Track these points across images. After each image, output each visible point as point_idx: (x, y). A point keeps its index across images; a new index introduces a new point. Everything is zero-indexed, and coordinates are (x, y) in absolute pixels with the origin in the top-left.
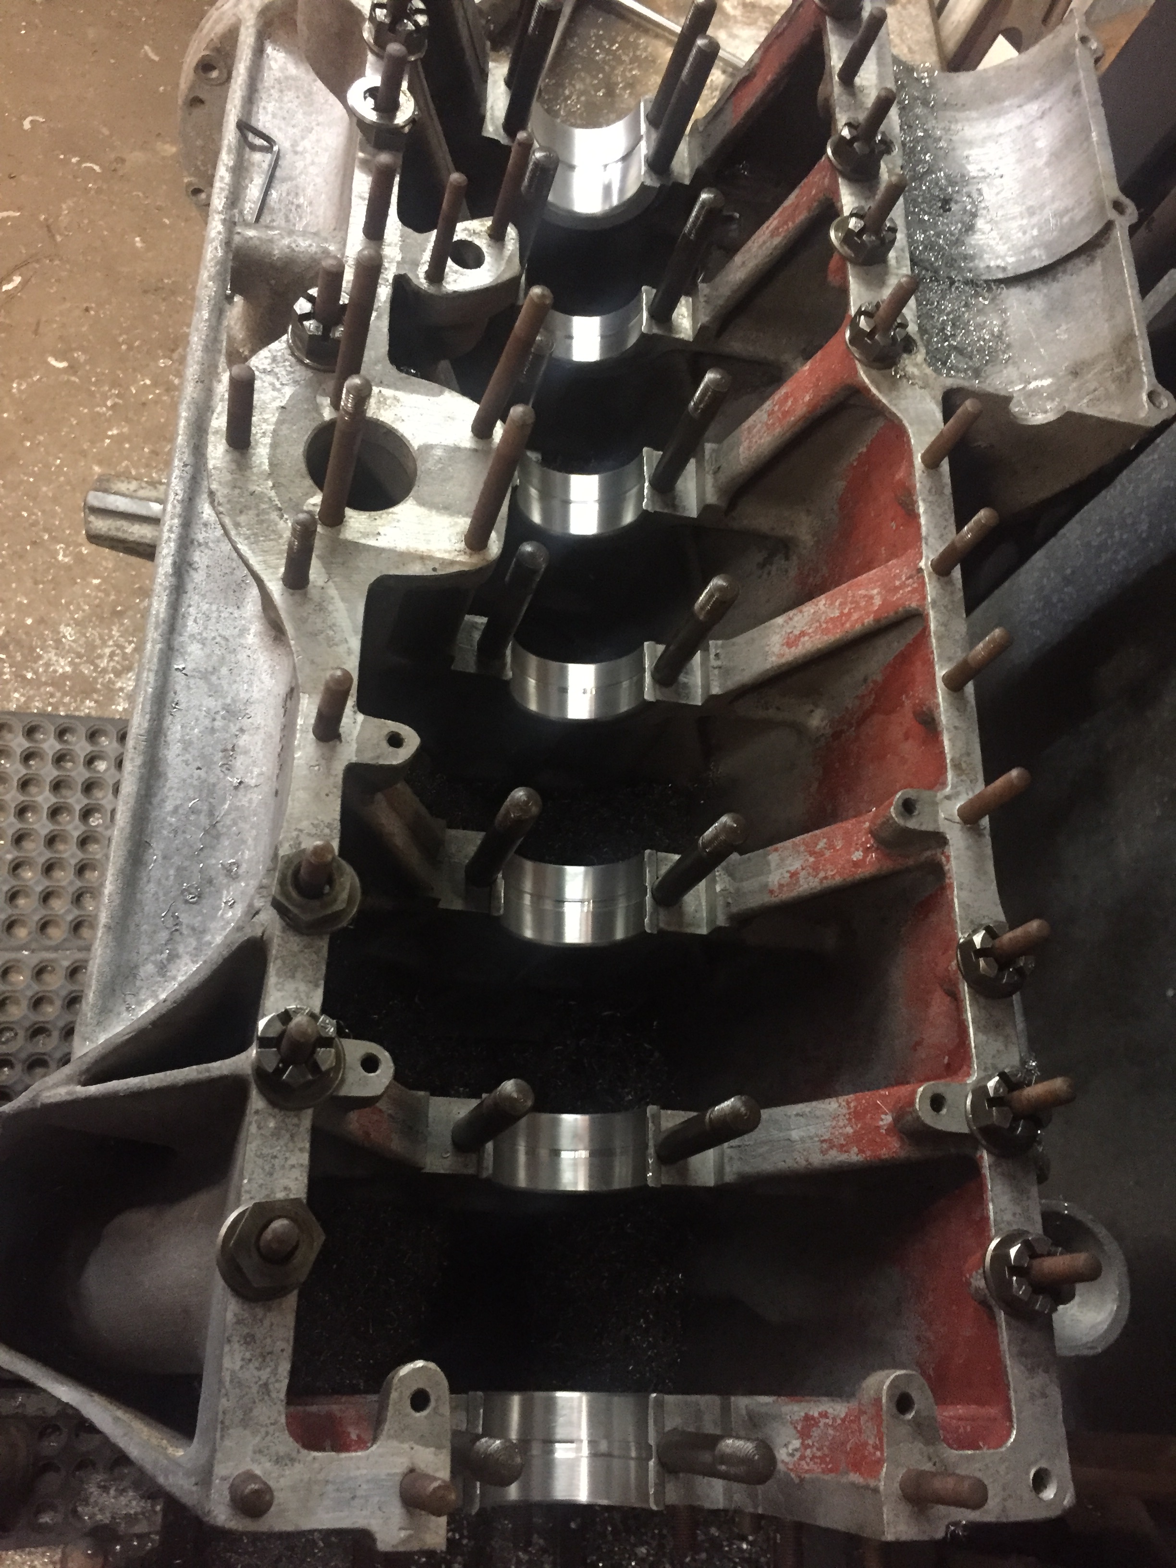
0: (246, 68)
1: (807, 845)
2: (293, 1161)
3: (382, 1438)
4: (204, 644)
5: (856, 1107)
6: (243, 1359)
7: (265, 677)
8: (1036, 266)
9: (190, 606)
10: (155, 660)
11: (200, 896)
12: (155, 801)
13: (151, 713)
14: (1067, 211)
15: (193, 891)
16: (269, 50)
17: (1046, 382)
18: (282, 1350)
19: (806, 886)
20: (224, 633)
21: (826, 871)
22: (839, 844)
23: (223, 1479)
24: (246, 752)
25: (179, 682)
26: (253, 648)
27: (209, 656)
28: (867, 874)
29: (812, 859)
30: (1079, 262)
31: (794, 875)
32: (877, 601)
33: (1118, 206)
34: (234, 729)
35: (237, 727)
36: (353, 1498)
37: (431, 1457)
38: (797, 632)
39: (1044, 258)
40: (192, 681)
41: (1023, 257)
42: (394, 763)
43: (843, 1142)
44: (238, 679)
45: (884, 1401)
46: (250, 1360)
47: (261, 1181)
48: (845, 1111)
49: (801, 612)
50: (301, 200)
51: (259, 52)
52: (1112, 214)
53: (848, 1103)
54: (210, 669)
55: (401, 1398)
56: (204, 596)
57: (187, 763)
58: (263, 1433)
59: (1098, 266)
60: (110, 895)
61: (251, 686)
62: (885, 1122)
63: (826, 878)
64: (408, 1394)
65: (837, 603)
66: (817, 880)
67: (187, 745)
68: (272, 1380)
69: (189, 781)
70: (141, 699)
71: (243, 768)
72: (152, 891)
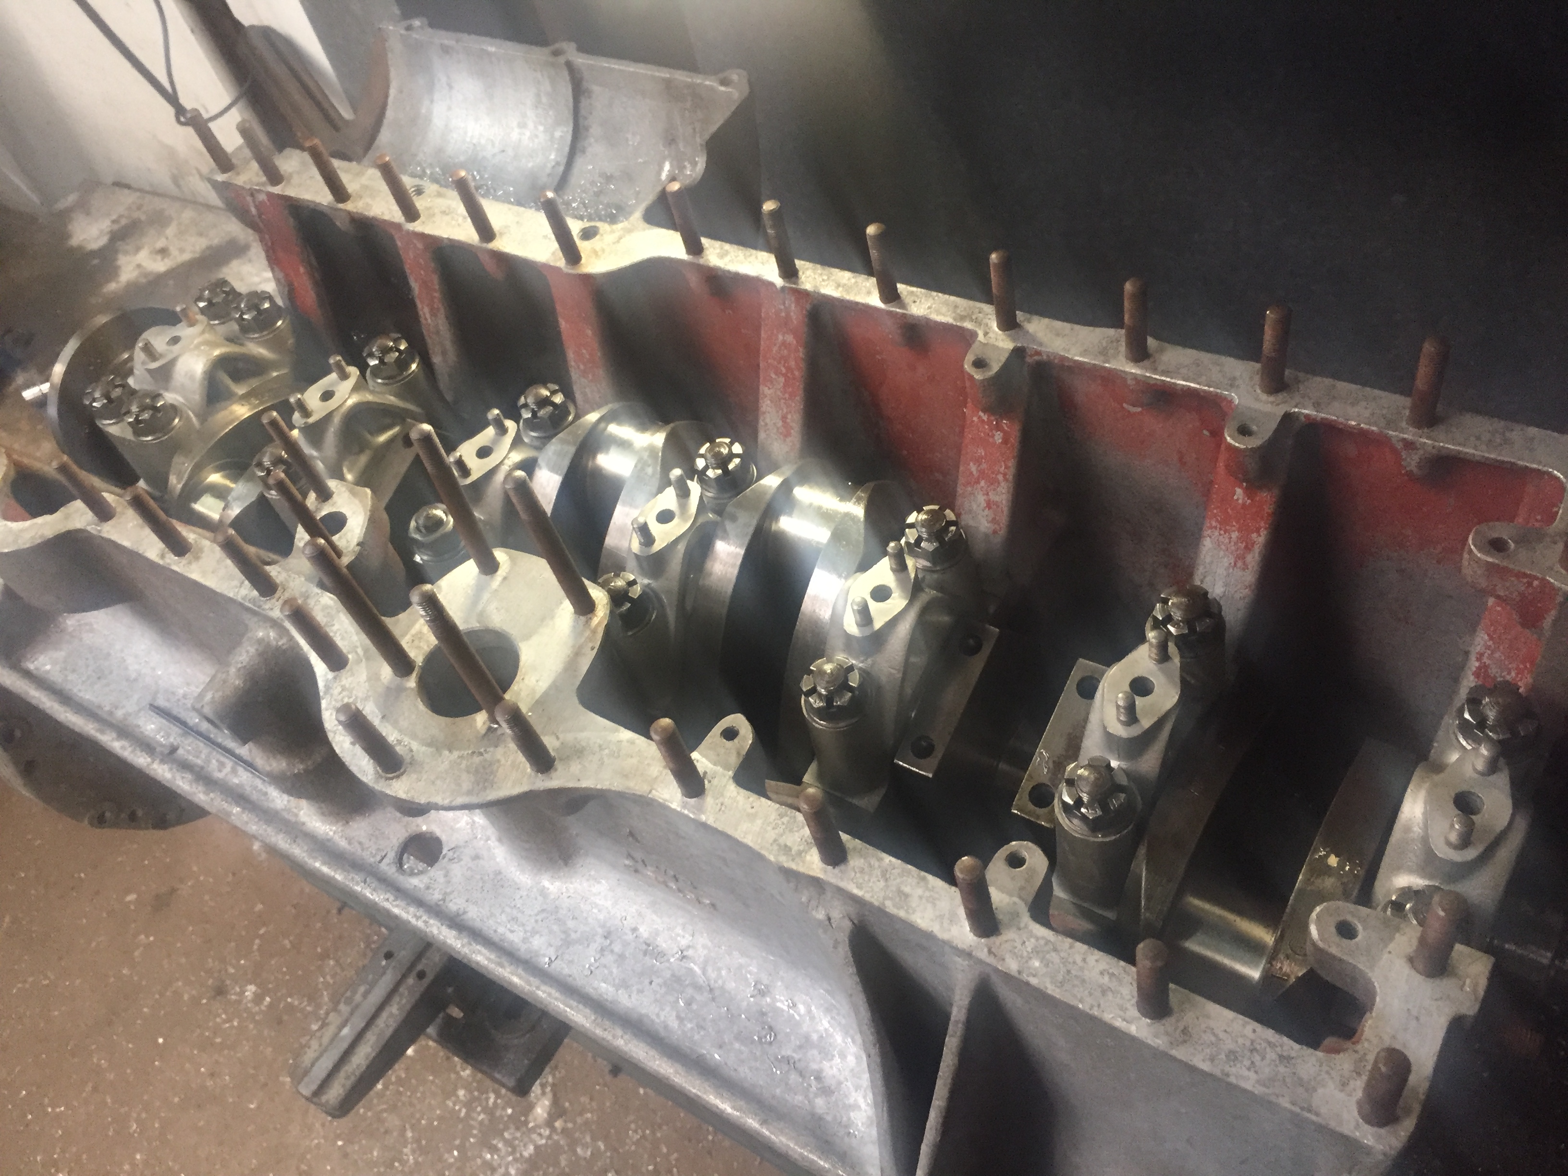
0: (36, 689)
1: (968, 483)
2: (1078, 959)
3: (1370, 975)
4: (537, 933)
5: (1217, 521)
6: (1249, 1069)
7: (596, 888)
8: (569, 138)
9: (495, 931)
10: (532, 979)
11: (771, 1028)
12: (663, 1033)
13: (579, 1002)
14: (538, 95)
15: (764, 1033)
16: (31, 666)
17: (667, 167)
18: (1254, 1031)
19: (1004, 497)
20: (536, 911)
21: (999, 472)
22: (981, 452)
23: (1357, 1127)
24: (657, 933)
25: (561, 968)
26: (564, 890)
27: (551, 932)
28: (1018, 434)
29: (983, 483)
30: (584, 103)
31: (989, 505)
32: (790, 338)
33: (556, 53)
34: (630, 937)
35: (630, 933)
36: (1417, 1019)
37: (1404, 938)
38: (780, 424)
39: (565, 129)
40: (567, 957)
41: (556, 146)
42: (750, 742)
43: (1243, 545)
44: (585, 915)
45: (1490, 560)
46: (1252, 1063)
47: (1086, 992)
48: (1217, 533)
49: (764, 413)
50: (181, 692)
51: (28, 675)
52: (562, 60)
53: (1211, 527)
54: (563, 936)
55: (1338, 945)
56: (492, 915)
57: (640, 991)
58: (1326, 1076)
59: (596, 89)
60: (733, 1108)
61: (597, 905)
62: (1241, 497)
63: (1005, 475)
64: (1337, 939)
65: (773, 376)
66: (1003, 484)
67: (624, 984)
68: (1279, 1049)
69: (658, 996)
70: (562, 1006)
71: (670, 942)
72: (747, 1071)
